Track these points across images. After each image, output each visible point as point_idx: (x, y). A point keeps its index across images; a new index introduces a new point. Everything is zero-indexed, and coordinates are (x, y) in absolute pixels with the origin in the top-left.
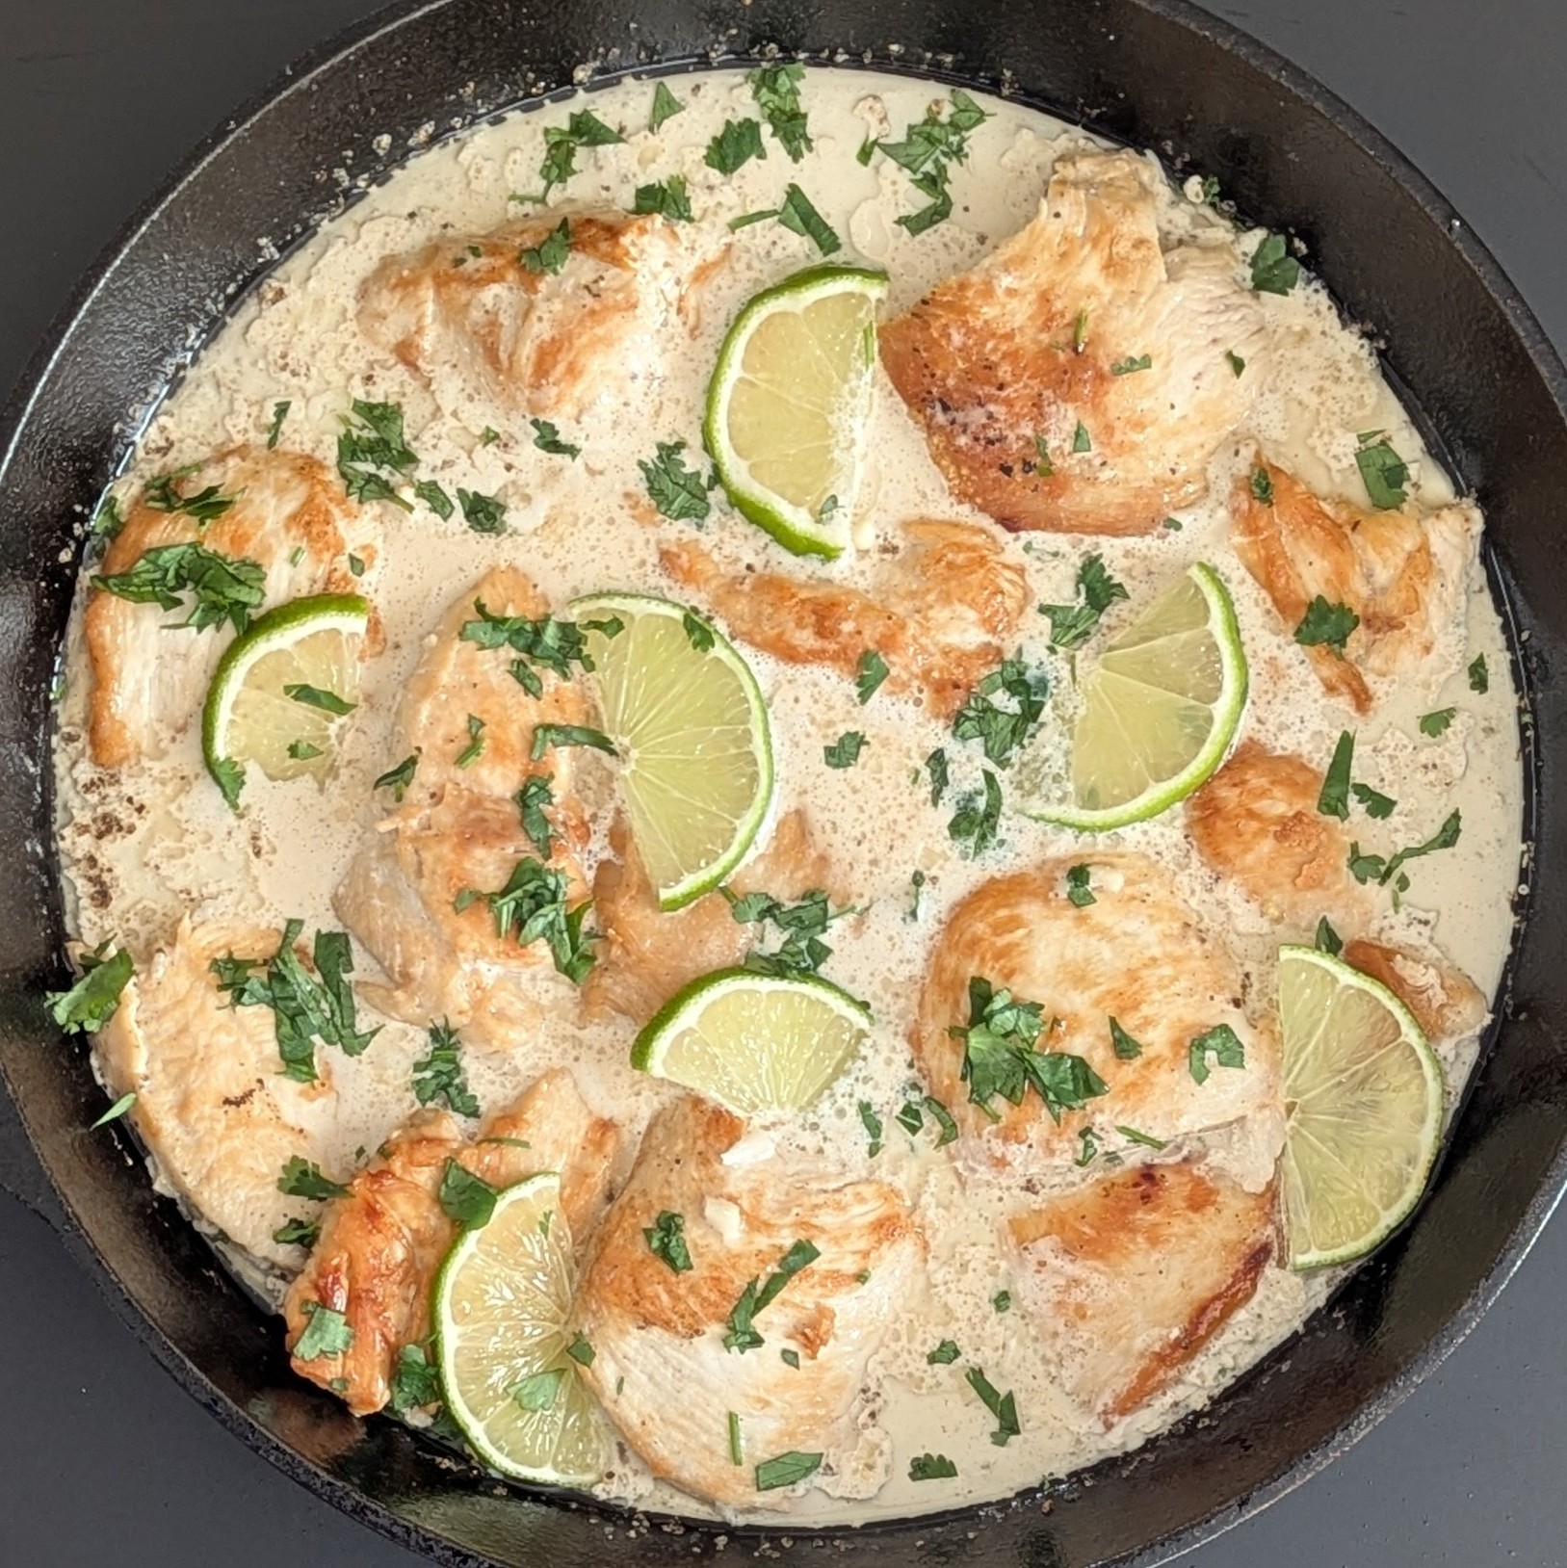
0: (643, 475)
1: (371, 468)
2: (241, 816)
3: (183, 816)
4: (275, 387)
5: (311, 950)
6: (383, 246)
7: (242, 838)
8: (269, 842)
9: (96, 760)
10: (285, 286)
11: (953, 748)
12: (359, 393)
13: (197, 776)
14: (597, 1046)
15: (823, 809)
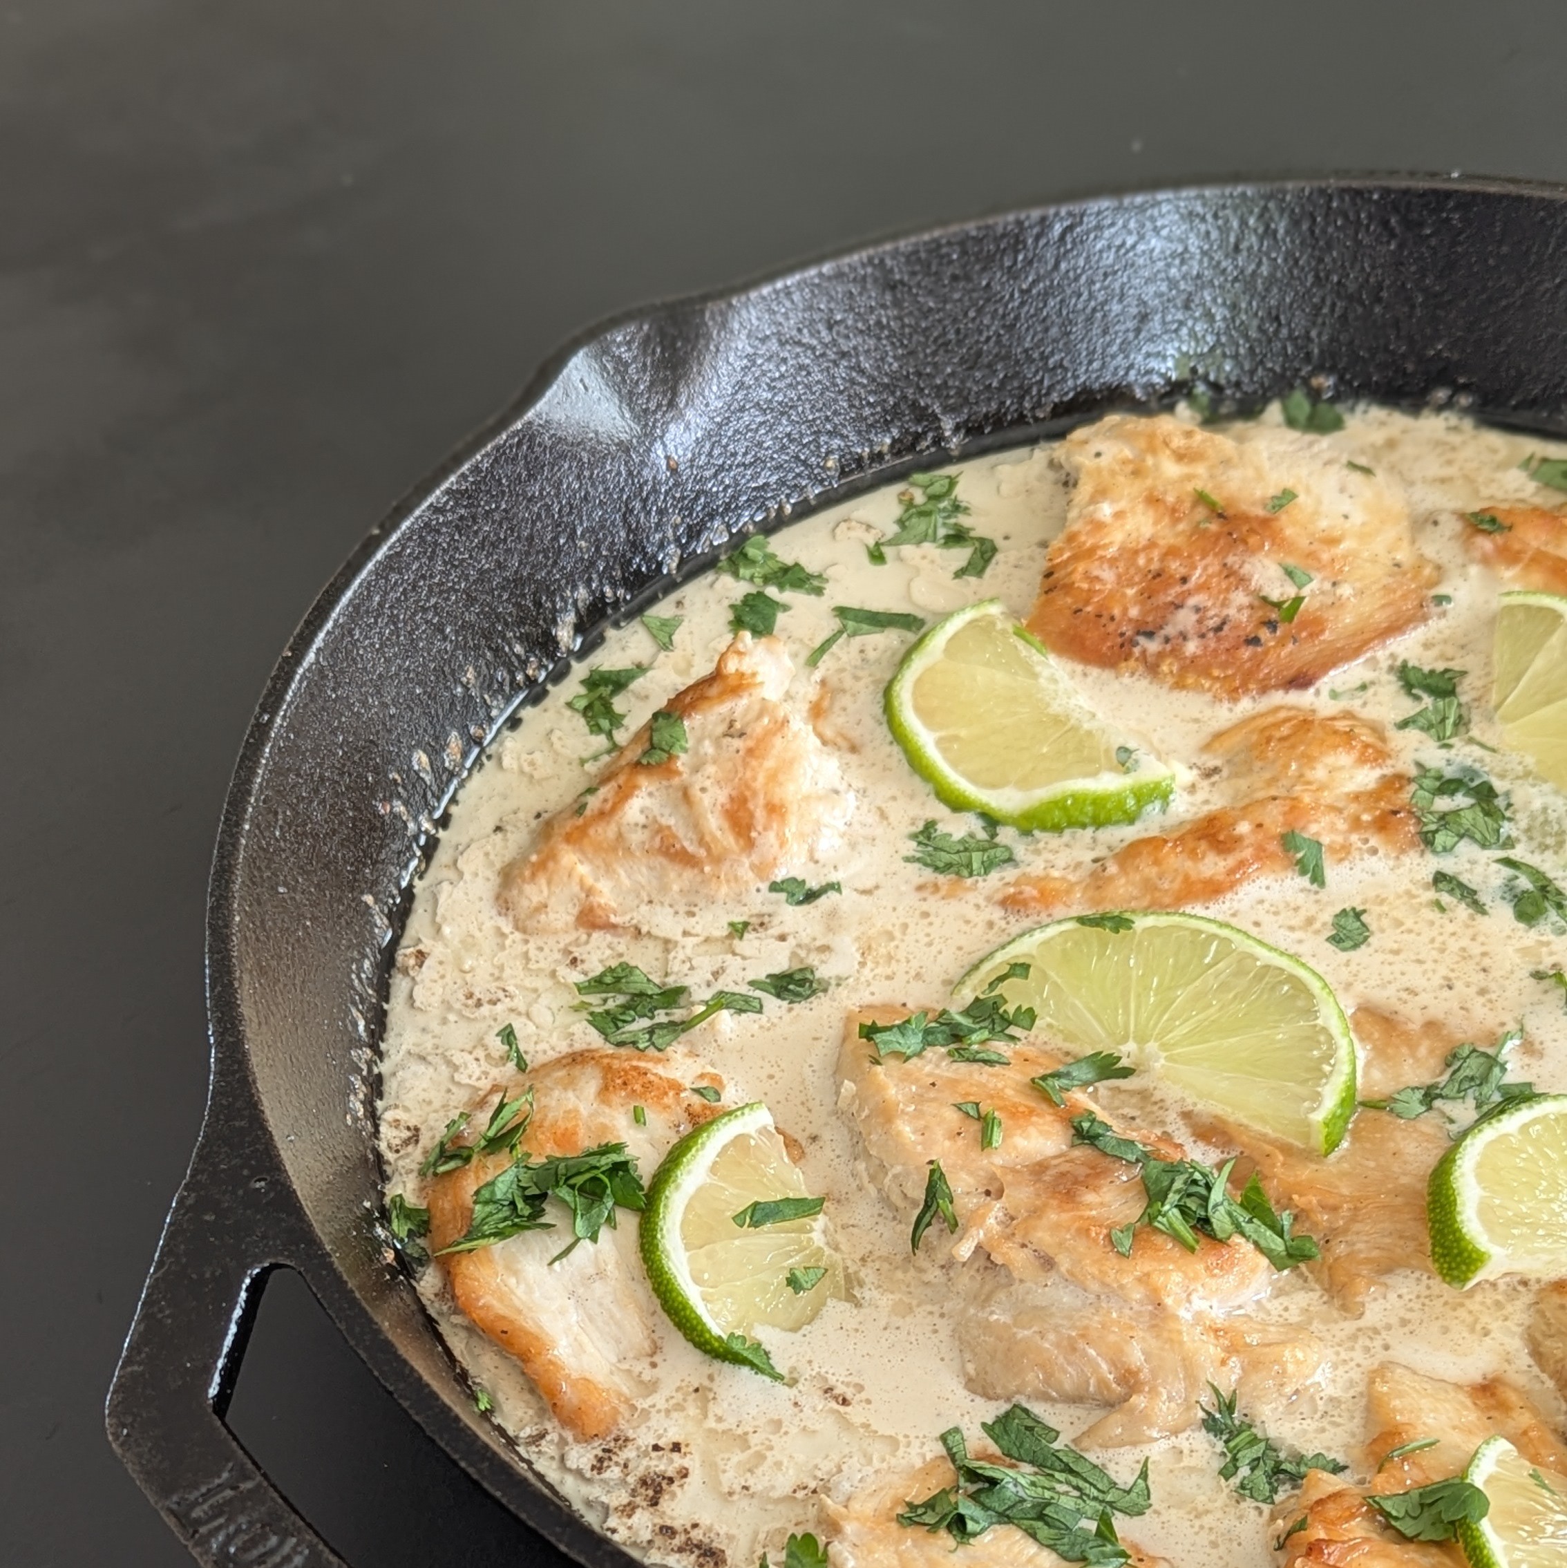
0: (917, 865)
1: (645, 1023)
2: (793, 1383)
3: (730, 1423)
4: (484, 1026)
5: (994, 1448)
6: (492, 864)
7: (814, 1400)
8: (848, 1385)
9: (585, 1438)
10: (421, 947)
11: (1448, 865)
12: (575, 977)
13: (711, 1378)
14: (1394, 1321)
15: (1383, 986)
